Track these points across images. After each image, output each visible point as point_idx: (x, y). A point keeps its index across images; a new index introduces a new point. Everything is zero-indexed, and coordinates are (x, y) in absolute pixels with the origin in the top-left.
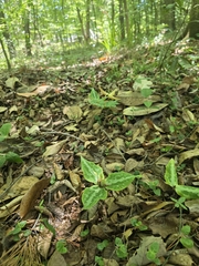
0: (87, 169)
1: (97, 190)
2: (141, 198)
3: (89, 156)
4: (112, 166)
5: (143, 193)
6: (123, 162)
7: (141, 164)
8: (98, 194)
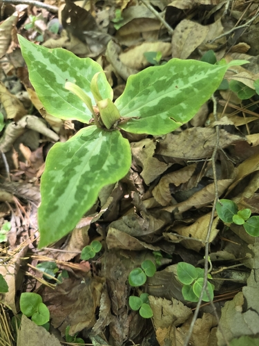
0: (50, 77)
1: (95, 147)
2: (232, 130)
3: (73, 43)
4: (137, 53)
5: (230, 111)
6: (164, 35)
7: (215, 31)
8: (98, 162)
